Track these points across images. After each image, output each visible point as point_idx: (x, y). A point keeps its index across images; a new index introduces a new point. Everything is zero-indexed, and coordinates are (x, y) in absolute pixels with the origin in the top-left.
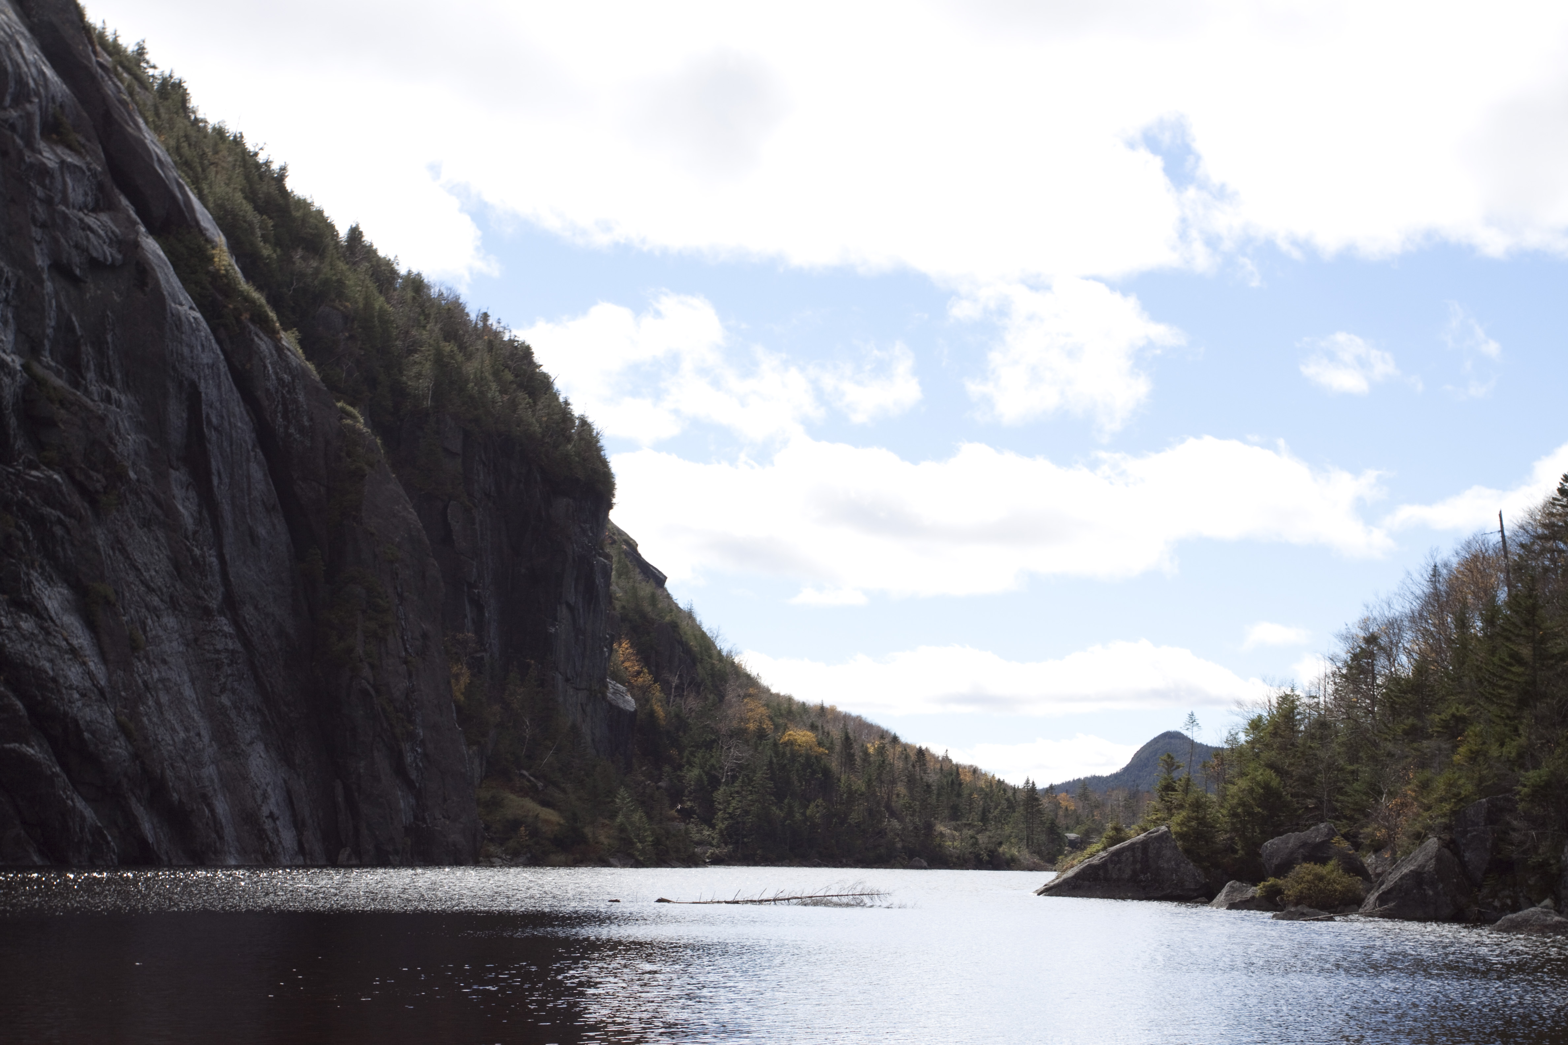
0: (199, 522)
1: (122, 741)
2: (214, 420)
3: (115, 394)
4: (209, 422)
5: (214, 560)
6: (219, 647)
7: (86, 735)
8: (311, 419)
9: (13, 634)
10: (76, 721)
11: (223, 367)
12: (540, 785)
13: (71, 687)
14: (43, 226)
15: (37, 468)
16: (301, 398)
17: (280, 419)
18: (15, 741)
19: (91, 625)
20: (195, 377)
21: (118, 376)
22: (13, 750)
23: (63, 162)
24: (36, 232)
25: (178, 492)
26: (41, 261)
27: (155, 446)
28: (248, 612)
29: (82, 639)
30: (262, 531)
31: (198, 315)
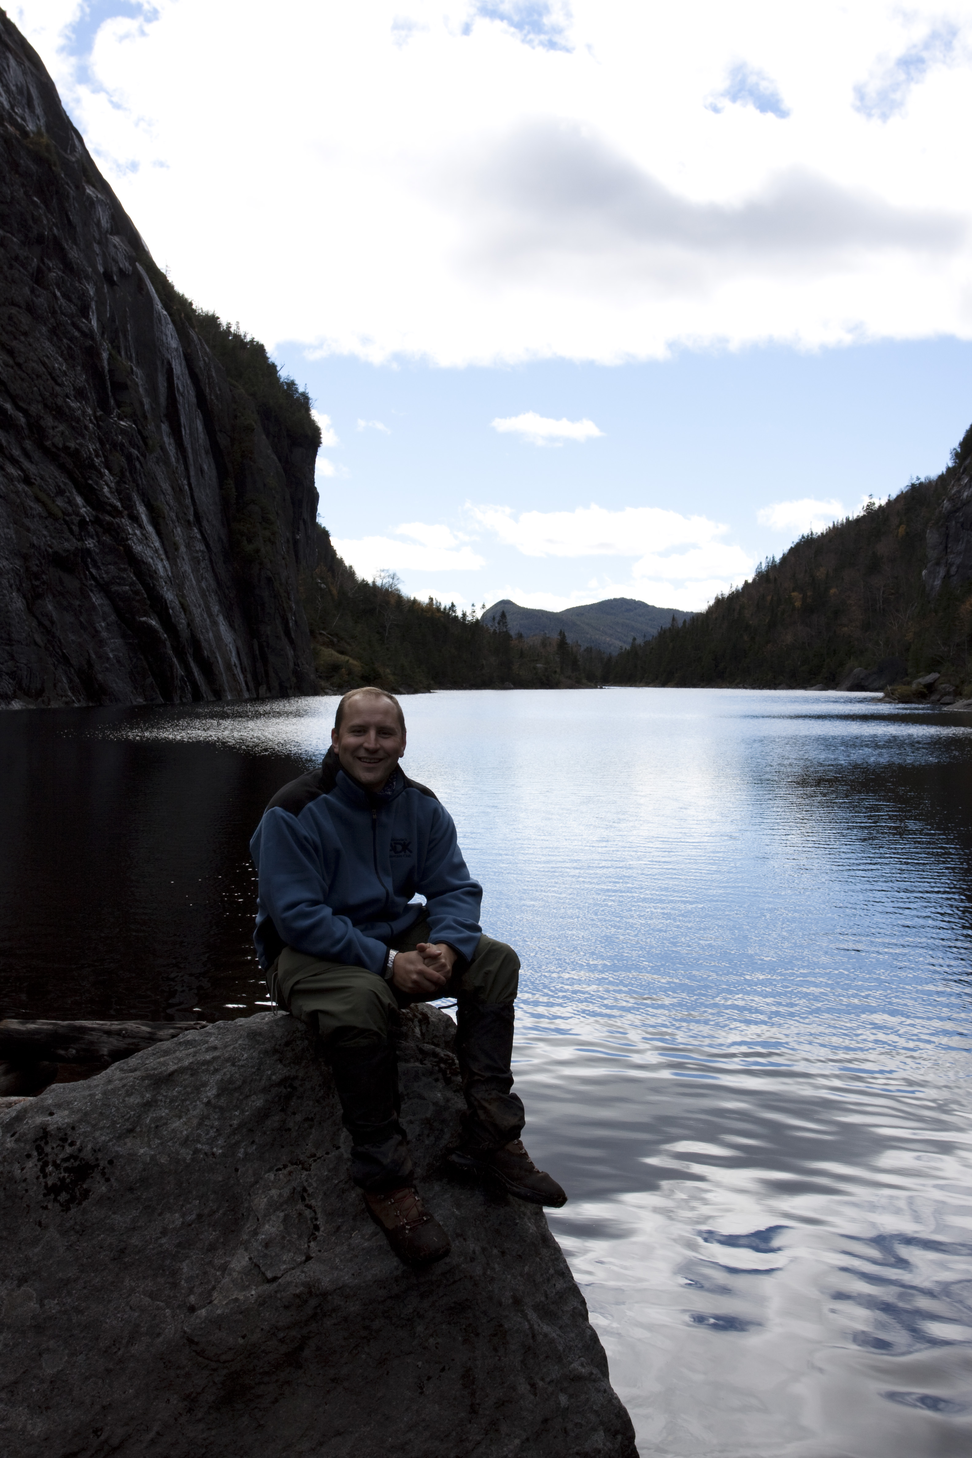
0: (178, 461)
1: (183, 616)
2: (181, 389)
3: (135, 369)
4: (178, 389)
5: (186, 487)
6: (197, 548)
7: (171, 611)
8: (220, 390)
9: (135, 538)
10: (166, 601)
11: (181, 349)
12: (335, 640)
13: (161, 577)
14: (99, 243)
15: (122, 420)
16: (214, 375)
17: (207, 389)
18: (145, 616)
19: (159, 533)
20: (170, 357)
21: (134, 355)
22: (145, 622)
23: (97, 197)
24: (96, 248)
25: (166, 439)
26: (101, 269)
27: (154, 406)
28: (205, 523)
29: (157, 544)
30: (205, 467)
31: (165, 313)
